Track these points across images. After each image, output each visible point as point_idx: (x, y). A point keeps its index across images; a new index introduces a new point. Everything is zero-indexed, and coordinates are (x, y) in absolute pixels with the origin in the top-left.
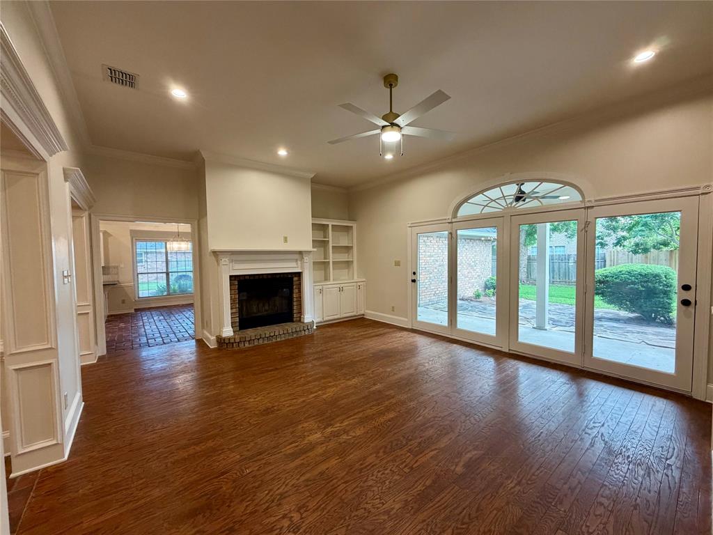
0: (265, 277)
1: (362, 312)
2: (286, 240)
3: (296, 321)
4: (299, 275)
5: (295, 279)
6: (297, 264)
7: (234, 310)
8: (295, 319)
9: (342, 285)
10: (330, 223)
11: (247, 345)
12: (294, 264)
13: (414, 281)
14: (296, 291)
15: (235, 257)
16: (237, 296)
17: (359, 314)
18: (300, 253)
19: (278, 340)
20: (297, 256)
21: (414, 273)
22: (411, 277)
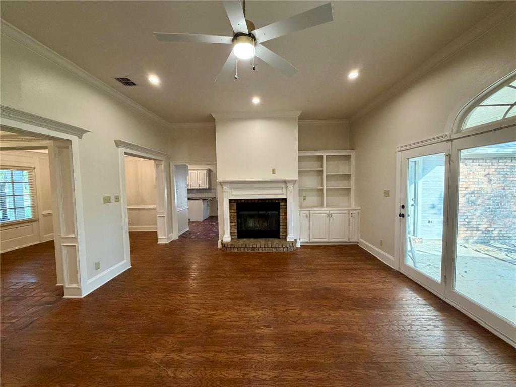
0: (257, 201)
1: (355, 240)
2: (274, 172)
3: (282, 238)
4: (285, 200)
5: (282, 204)
6: (283, 192)
7: (233, 224)
8: (281, 237)
9: (331, 212)
10: (324, 154)
11: (236, 251)
12: (280, 192)
13: (402, 216)
14: (282, 214)
15: (234, 186)
16: (236, 214)
17: (350, 241)
18: (285, 182)
19: (260, 251)
20: (283, 185)
21: (403, 207)
22: (399, 211)
